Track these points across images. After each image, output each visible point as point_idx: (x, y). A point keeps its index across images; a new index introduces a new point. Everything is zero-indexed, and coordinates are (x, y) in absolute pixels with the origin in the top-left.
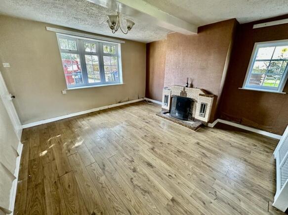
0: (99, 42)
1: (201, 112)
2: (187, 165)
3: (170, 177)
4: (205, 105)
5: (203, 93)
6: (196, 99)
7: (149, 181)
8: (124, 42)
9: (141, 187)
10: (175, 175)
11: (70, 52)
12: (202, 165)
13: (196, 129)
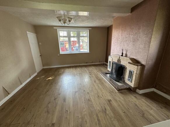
0: (78, 31)
1: (129, 77)
2: (84, 110)
3: (66, 111)
4: (132, 72)
5: (131, 62)
6: (127, 66)
7: (55, 107)
8: (91, 29)
9: (49, 109)
10: (70, 112)
11: (64, 37)
12: (95, 116)
13: (120, 90)
